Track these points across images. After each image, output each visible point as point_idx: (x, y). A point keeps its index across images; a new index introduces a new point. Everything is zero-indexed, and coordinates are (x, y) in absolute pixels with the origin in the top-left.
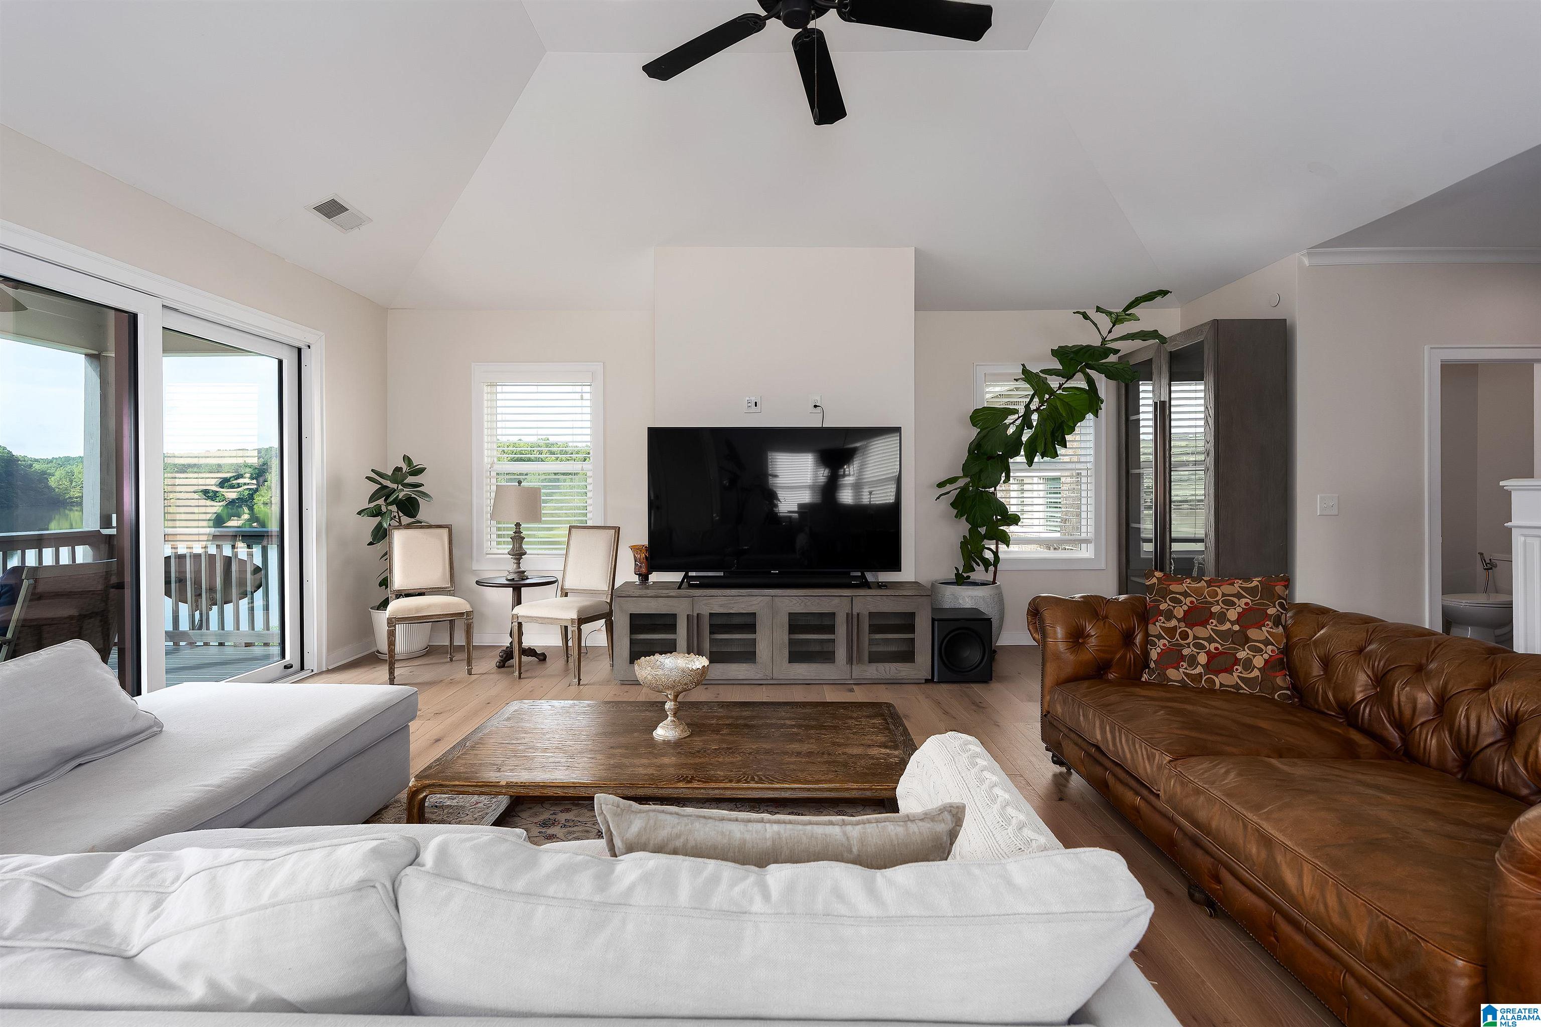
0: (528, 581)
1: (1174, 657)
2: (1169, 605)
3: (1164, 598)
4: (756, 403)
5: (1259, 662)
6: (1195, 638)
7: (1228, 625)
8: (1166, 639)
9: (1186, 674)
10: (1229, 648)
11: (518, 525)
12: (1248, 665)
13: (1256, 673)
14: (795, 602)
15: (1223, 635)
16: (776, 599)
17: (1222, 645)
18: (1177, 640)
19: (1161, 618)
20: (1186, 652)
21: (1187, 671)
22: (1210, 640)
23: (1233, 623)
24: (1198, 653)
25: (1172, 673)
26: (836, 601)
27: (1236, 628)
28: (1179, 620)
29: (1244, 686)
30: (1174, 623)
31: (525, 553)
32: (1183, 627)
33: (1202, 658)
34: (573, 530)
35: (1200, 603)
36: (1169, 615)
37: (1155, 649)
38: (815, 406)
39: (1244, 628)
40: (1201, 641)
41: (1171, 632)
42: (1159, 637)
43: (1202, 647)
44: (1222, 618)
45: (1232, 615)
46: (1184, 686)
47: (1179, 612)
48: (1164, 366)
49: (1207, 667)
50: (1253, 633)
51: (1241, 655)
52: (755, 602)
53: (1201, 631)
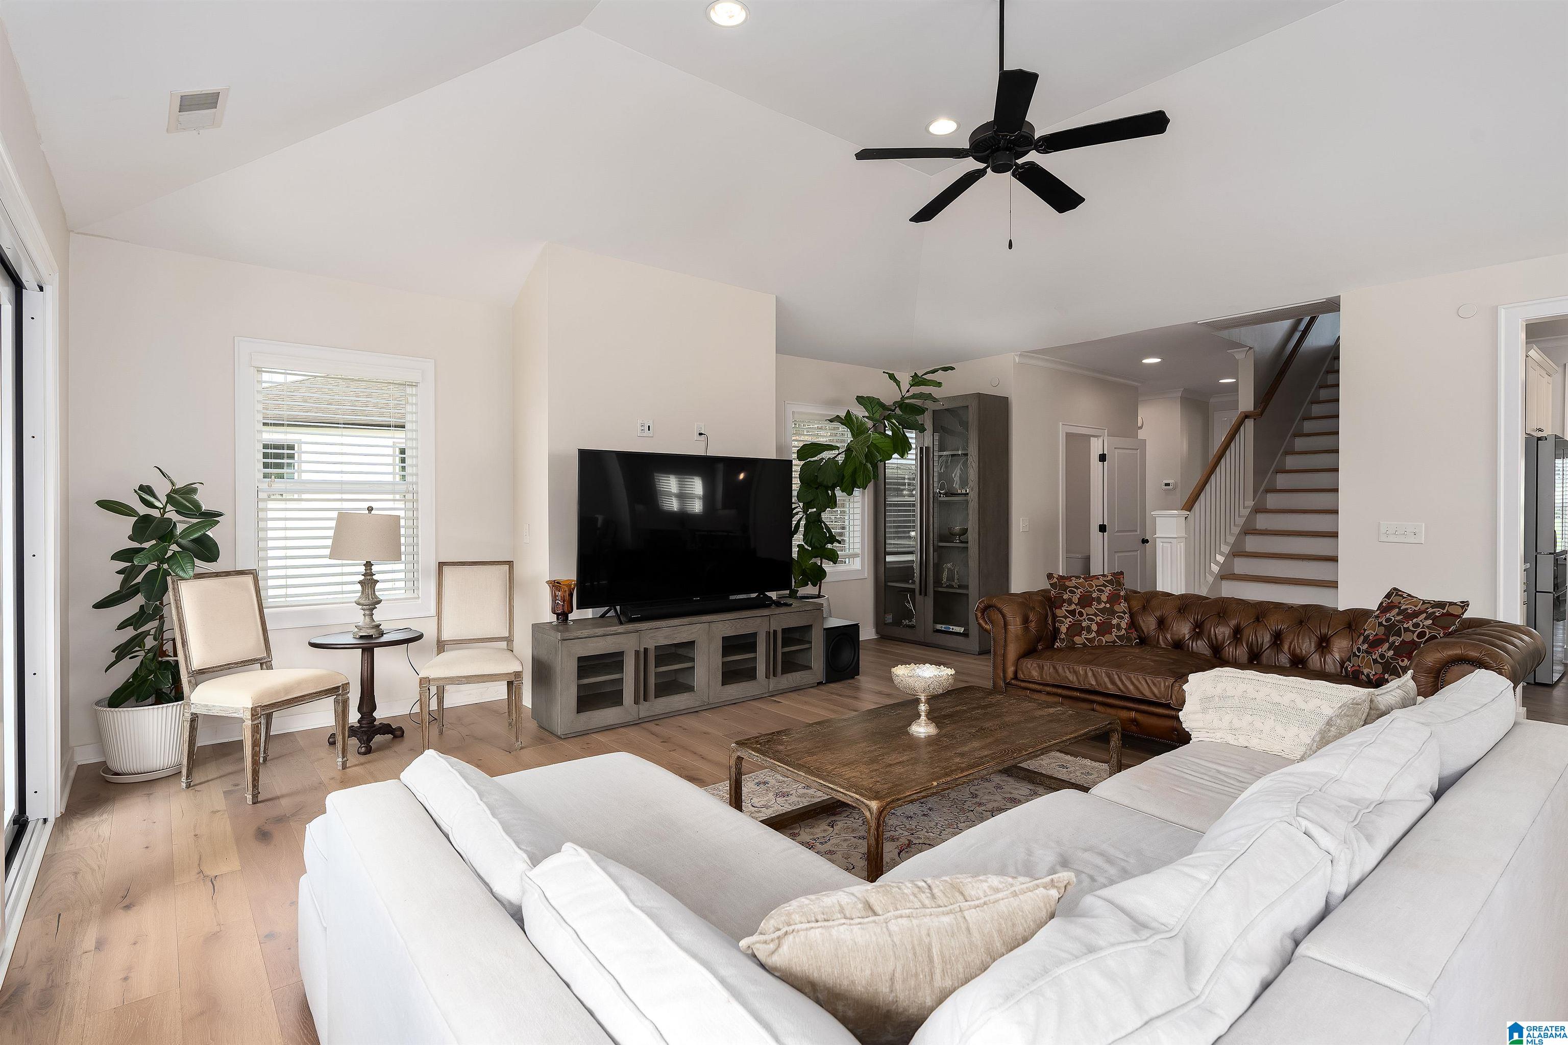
0: (385, 638)
1: (1075, 629)
2: (1069, 595)
3: (1065, 590)
4: (649, 426)
5: (1123, 625)
6: (1088, 615)
7: (1103, 605)
8: (1070, 618)
9: (1086, 639)
10: (1107, 619)
11: (368, 565)
12: (1119, 627)
13: (1123, 632)
14: (727, 626)
15: (1103, 611)
16: (713, 625)
17: (1103, 618)
18: (1077, 617)
19: (1065, 604)
20: (1084, 624)
21: (1087, 637)
22: (1096, 615)
23: (1105, 603)
24: (1091, 624)
25: (1077, 639)
26: (759, 620)
27: (1108, 605)
28: (1076, 605)
29: (1118, 641)
30: (1073, 607)
31: (379, 602)
32: (1079, 609)
33: (1094, 627)
34: (446, 569)
35: (1085, 592)
36: (1070, 602)
37: (1064, 625)
38: (701, 434)
39: (1112, 606)
40: (1091, 616)
41: (1072, 613)
42: (1066, 617)
43: (1092, 620)
44: (1099, 600)
45: (1104, 598)
46: (1084, 645)
47: (1075, 599)
48: (928, 421)
49: (1097, 632)
50: (1117, 608)
51: (1114, 622)
52: (694, 631)
53: (1089, 610)
